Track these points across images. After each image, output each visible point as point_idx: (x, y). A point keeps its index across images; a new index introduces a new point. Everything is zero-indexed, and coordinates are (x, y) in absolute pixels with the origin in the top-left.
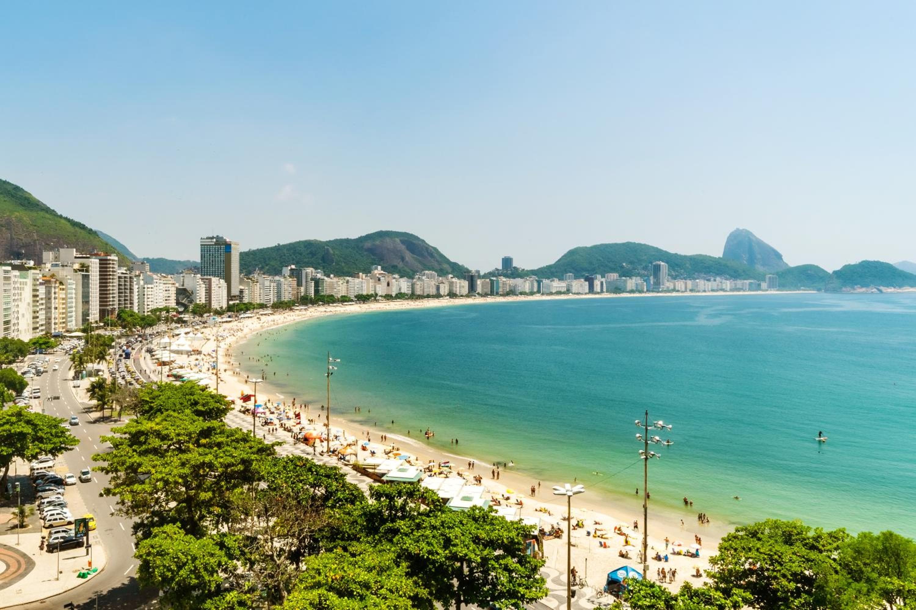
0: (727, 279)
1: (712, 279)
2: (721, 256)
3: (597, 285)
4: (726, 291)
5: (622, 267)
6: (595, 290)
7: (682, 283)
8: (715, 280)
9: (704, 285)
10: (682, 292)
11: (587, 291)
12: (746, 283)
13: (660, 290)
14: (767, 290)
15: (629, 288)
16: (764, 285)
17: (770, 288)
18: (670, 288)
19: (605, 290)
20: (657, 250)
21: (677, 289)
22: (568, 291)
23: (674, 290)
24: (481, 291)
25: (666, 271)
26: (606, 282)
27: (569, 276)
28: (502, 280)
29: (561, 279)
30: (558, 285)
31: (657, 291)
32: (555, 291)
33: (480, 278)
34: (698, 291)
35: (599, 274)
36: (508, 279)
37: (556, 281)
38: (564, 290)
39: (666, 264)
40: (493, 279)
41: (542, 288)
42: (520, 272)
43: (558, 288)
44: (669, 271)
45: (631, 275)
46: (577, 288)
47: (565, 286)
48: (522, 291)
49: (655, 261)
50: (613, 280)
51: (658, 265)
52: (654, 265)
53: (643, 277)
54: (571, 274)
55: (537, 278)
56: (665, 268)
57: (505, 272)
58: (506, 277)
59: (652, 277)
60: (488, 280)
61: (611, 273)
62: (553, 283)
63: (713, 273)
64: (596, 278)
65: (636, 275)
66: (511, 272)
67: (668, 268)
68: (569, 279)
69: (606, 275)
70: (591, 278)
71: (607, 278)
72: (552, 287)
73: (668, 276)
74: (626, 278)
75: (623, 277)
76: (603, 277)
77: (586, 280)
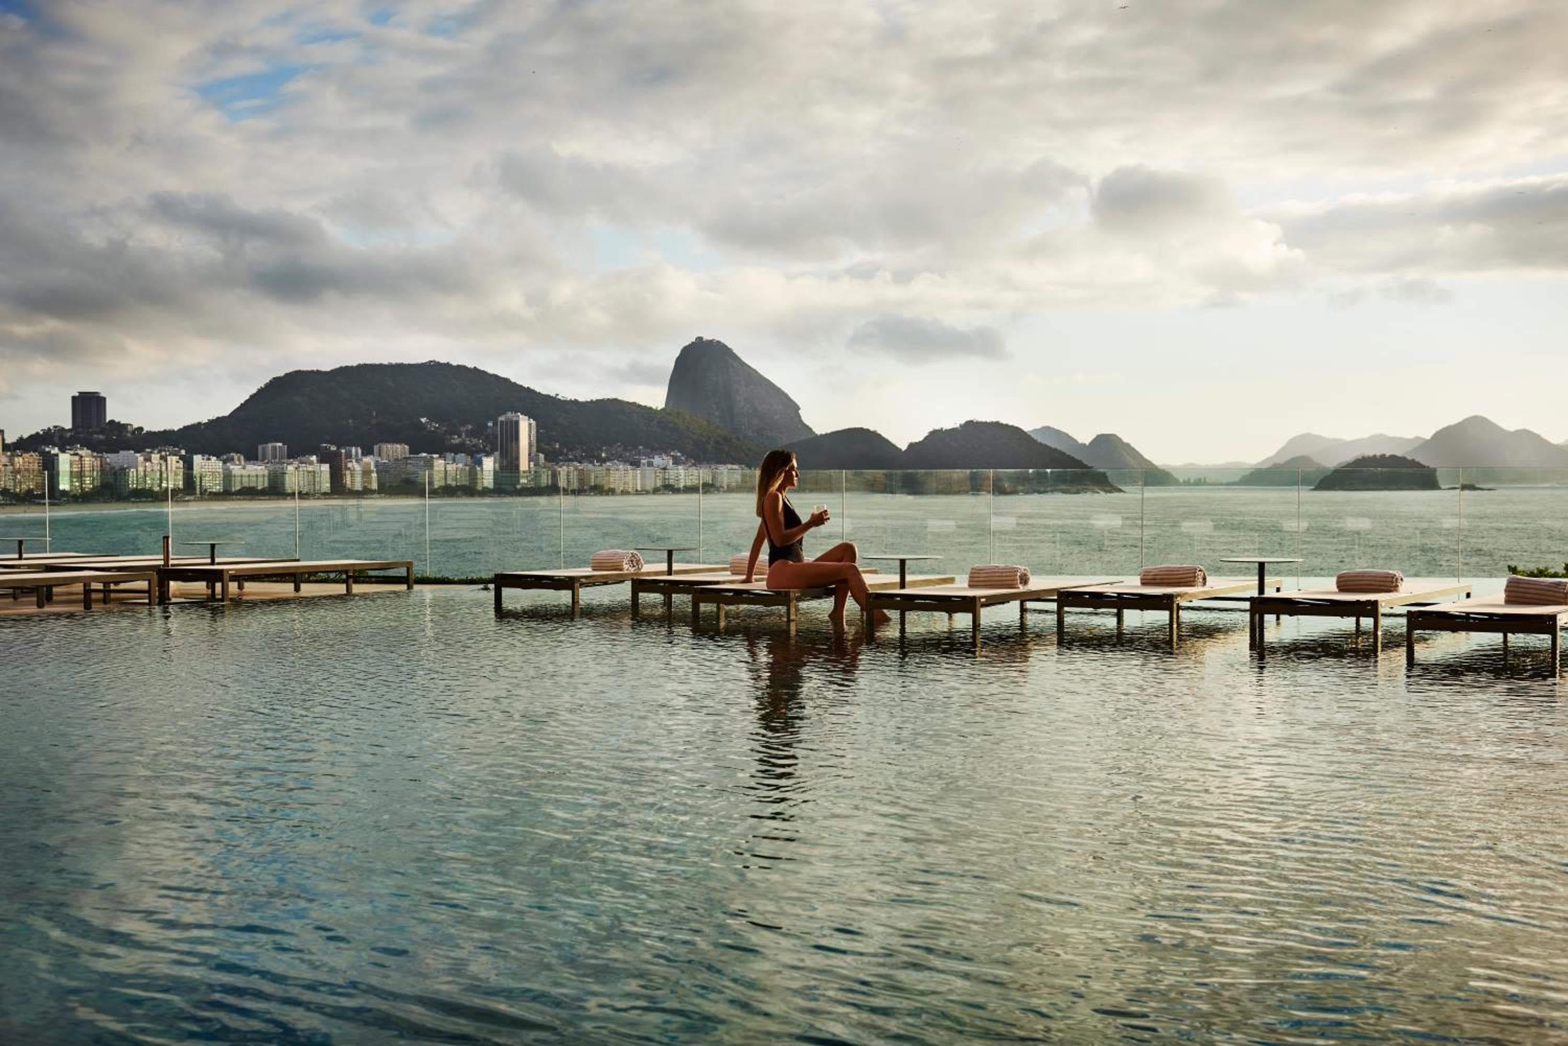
0: (677, 461)
1: (644, 461)
2: (663, 406)
3: (352, 473)
5: (419, 427)
6: (350, 487)
7: (572, 470)
8: (650, 464)
11: (327, 490)
13: (519, 487)
21: (560, 485)
23: (553, 490)
24: (15, 486)
25: (534, 438)
26: (376, 466)
27: (274, 448)
28: (77, 454)
29: (252, 457)
30: (244, 472)
31: (510, 488)
32: (238, 488)
33: (9, 450)
34: (611, 492)
35: (356, 446)
36: (95, 454)
37: (239, 460)
38: (262, 484)
39: (532, 421)
40: (49, 452)
41: (198, 479)
42: (129, 435)
43: (245, 480)
44: (539, 440)
45: (442, 449)
46: (301, 479)
47: (264, 476)
48: (139, 487)
49: (505, 413)
50: (397, 460)
51: (511, 422)
52: (502, 422)
53: (475, 455)
54: (280, 444)
55: (183, 452)
56: (530, 431)
57: (81, 436)
58: (88, 449)
59: (497, 454)
60: (35, 455)
61: (389, 442)
62: (232, 467)
63: (646, 446)
64: (349, 455)
65: (457, 449)
66: (101, 437)
67: (538, 432)
68: (274, 457)
69: (376, 448)
70: (337, 454)
71: (380, 455)
72: (228, 477)
73: (538, 451)
74: (429, 456)
75: (422, 452)
76: (367, 451)
77: (323, 460)
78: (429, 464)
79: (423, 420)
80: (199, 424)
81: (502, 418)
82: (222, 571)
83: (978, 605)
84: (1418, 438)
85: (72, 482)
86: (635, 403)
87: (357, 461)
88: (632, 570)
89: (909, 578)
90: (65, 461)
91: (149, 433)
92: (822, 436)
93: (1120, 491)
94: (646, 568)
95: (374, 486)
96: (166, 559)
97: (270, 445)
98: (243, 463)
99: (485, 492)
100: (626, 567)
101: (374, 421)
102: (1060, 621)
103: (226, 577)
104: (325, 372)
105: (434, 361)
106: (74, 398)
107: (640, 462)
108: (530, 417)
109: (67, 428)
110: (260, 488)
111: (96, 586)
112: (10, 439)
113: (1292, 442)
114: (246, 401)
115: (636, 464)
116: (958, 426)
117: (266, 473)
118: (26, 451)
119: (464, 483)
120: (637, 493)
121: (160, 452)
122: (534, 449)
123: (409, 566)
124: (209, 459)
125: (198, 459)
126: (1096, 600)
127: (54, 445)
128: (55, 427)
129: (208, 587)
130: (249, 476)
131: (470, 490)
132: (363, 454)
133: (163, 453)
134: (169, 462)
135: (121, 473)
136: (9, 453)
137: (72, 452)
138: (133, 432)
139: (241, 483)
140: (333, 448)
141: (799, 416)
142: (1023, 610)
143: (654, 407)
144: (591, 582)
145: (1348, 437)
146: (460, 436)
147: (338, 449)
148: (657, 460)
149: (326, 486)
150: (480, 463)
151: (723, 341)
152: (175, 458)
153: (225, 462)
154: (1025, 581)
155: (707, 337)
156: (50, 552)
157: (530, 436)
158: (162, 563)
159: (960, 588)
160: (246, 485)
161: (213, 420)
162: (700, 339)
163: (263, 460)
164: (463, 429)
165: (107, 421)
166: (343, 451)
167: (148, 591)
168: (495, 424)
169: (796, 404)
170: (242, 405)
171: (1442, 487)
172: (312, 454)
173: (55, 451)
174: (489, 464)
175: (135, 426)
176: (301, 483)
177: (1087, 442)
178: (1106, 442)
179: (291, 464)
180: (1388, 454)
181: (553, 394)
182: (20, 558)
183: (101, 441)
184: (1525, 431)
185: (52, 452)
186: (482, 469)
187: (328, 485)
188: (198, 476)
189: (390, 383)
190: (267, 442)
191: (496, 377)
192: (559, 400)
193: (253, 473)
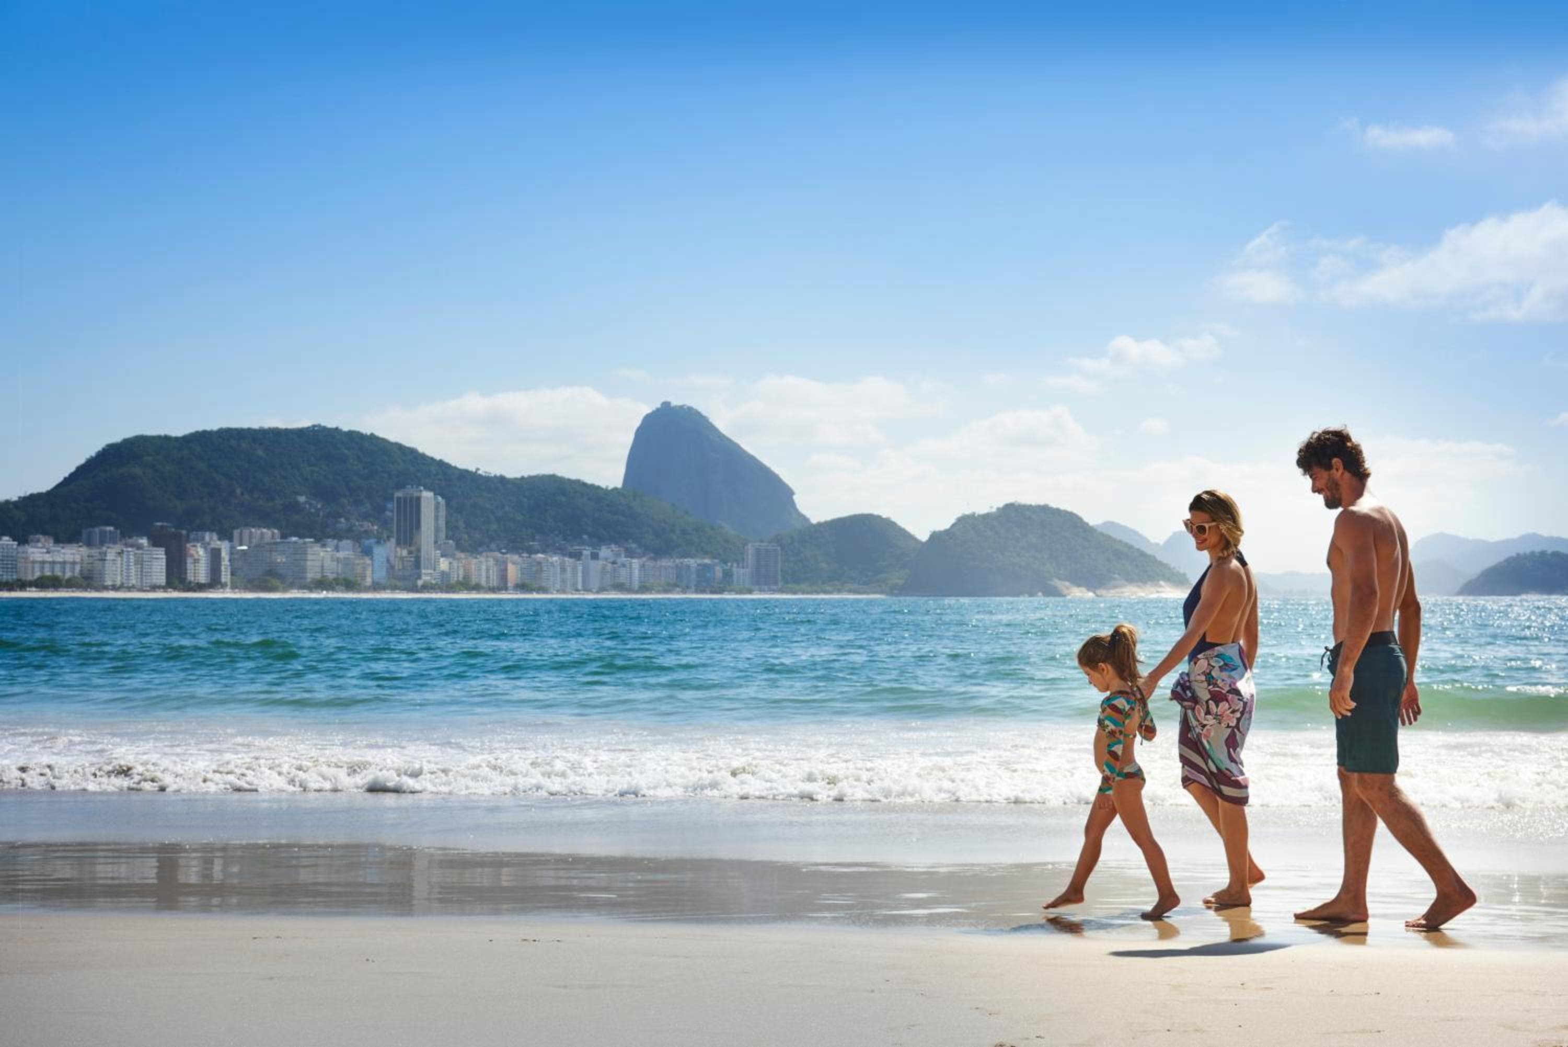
0: (630, 554)
1: (587, 552)
2: (620, 485)
3: (196, 561)
4: (630, 590)
5: (295, 507)
6: (190, 577)
7: (491, 562)
8: (595, 556)
9: (563, 570)
10: (493, 590)
11: (162, 580)
12: (688, 567)
13: (420, 583)
14: (750, 592)
15: (312, 575)
16: (741, 573)
17: (757, 583)
18: (454, 579)
19: (226, 577)
20: (411, 455)
21: (474, 581)
22: (88, 580)
23: (465, 584)
25: (441, 522)
26: (228, 552)
27: (103, 533)
30: (48, 558)
31: (411, 582)
32: (37, 576)
35: (211, 529)
37: (45, 542)
38: (71, 571)
39: (440, 498)
43: (48, 567)
44: (449, 524)
45: (320, 533)
47: (75, 562)
49: (403, 487)
50: (259, 546)
51: (411, 499)
52: (399, 499)
53: (363, 542)
54: (112, 528)
56: (437, 511)
59: (393, 541)
61: (254, 526)
62: (30, 550)
63: (590, 536)
64: (193, 539)
65: (340, 536)
67: (448, 513)
69: (236, 533)
70: (177, 536)
71: (238, 541)
73: (447, 538)
74: (301, 541)
75: (291, 536)
76: (225, 535)
77: (156, 542)
78: (301, 553)
79: (302, 499)
81: (398, 494)
86: (578, 481)
87: (205, 546)
92: (820, 525)
97: (97, 530)
98: (49, 546)
99: (375, 589)
104: (177, 439)
105: (319, 426)
107: (581, 554)
108: (438, 493)
114: (71, 475)
115: (576, 556)
117: (85, 557)
119: (344, 575)
120: (577, 590)
122: (443, 535)
130: (54, 563)
131: (353, 585)
132: (214, 539)
139: (41, 570)
140: (172, 529)
143: (604, 487)
146: (347, 520)
148: (604, 552)
149: (159, 574)
150: (369, 552)
151: (695, 407)
155: (675, 402)
157: (436, 518)
160: (49, 573)
161: (24, 498)
162: (666, 404)
163: (86, 544)
164: (353, 510)
168: (392, 502)
169: (788, 488)
170: (65, 479)
172: (141, 535)
174: (380, 552)
176: (125, 573)
179: (115, 549)
180: (1550, 551)
181: (472, 469)
186: (371, 559)
187: (163, 573)
189: (260, 452)
190: (93, 527)
191: (400, 447)
192: (480, 475)
193: (69, 558)
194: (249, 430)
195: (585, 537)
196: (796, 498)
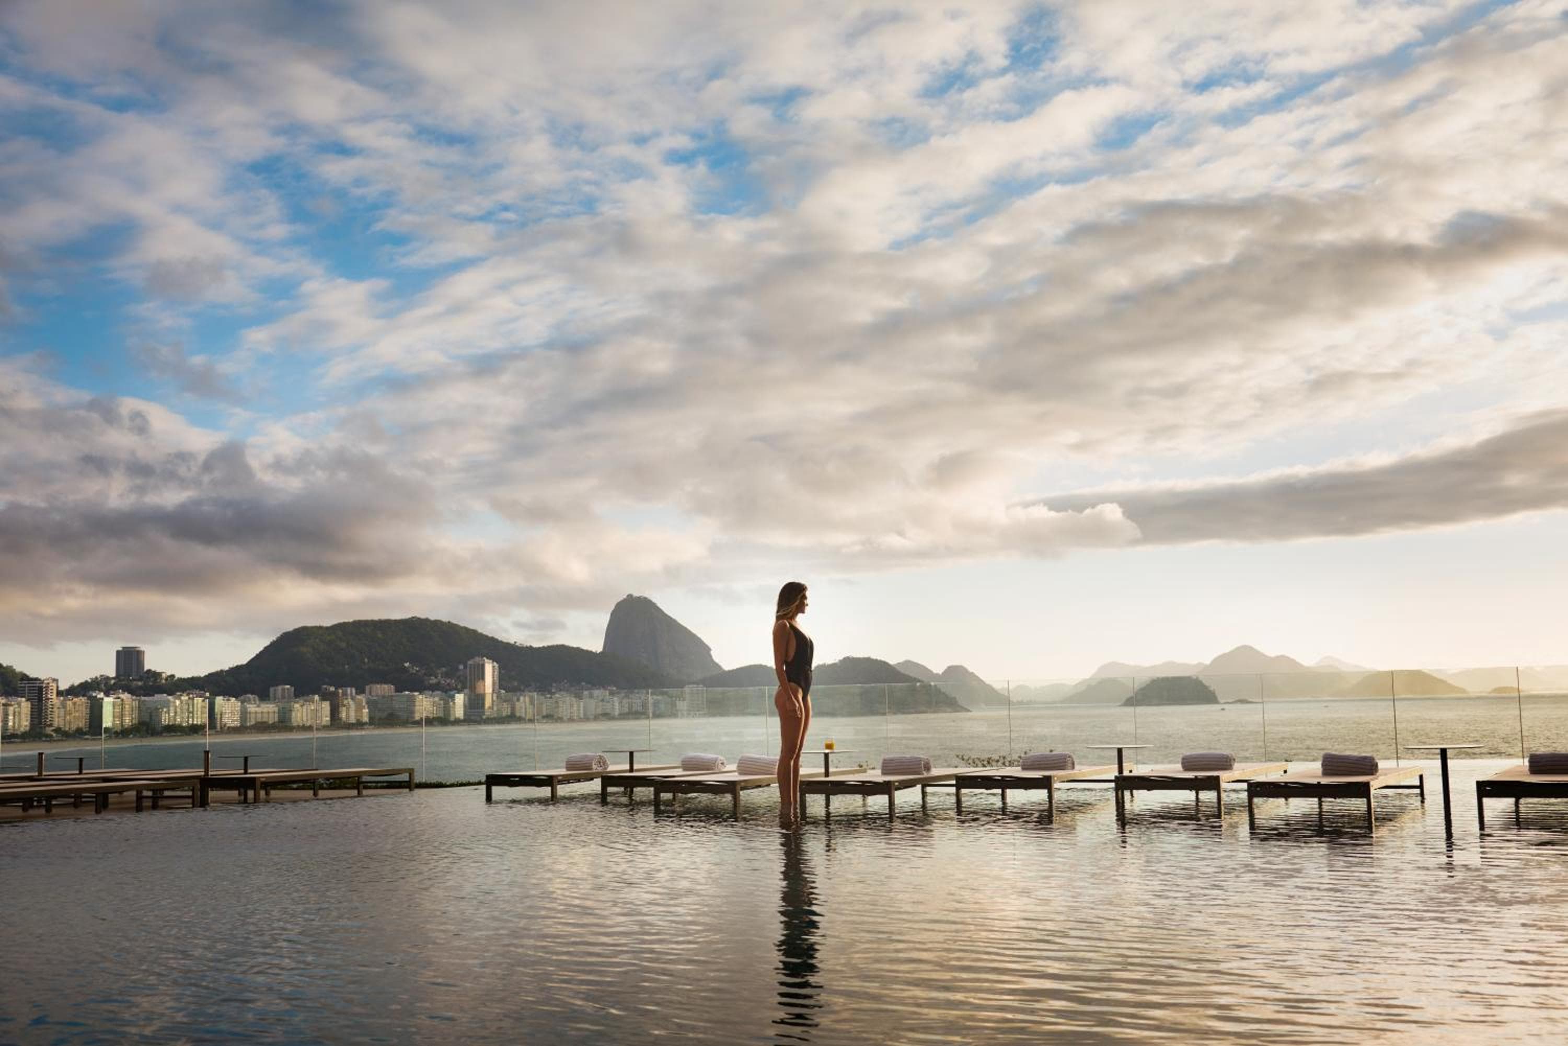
0: (612, 693)
1: (586, 694)
2: (601, 649)
3: (347, 709)
5: (403, 670)
6: (344, 719)
8: (590, 696)
9: (571, 705)
11: (328, 723)
12: (649, 701)
13: (485, 717)
15: (420, 717)
16: (681, 705)
18: (506, 714)
20: (474, 635)
21: (518, 714)
22: (283, 723)
23: (512, 718)
24: (65, 725)
25: (496, 678)
26: (367, 703)
27: (283, 690)
28: (119, 698)
29: (264, 696)
30: (259, 710)
31: (478, 719)
32: (253, 722)
33: (62, 696)
34: (560, 720)
35: (351, 686)
36: (134, 697)
37: (254, 700)
38: (273, 719)
39: (495, 663)
40: (96, 697)
41: (219, 716)
42: (163, 681)
43: (259, 716)
44: (500, 679)
45: (422, 688)
46: (304, 714)
47: (274, 712)
48: (171, 723)
49: (472, 658)
50: (384, 697)
51: (479, 664)
52: (471, 665)
53: (447, 692)
54: (289, 686)
55: (208, 694)
56: (494, 672)
57: (123, 683)
58: (129, 693)
59: (466, 691)
60: (84, 699)
61: (378, 683)
62: (248, 706)
63: (588, 683)
64: (345, 694)
65: (433, 688)
66: (140, 683)
67: (500, 672)
68: (283, 697)
69: (367, 688)
70: (335, 694)
71: (370, 694)
72: (244, 714)
73: (500, 688)
74: (411, 694)
75: (405, 690)
76: (360, 691)
77: (324, 698)
78: (412, 701)
79: (407, 665)
80: (222, 671)
81: (470, 662)
82: (255, 778)
83: (893, 788)
84: (1200, 664)
85: (114, 721)
87: (353, 698)
88: (600, 769)
89: (831, 770)
90: (108, 703)
91: (180, 680)
92: (729, 672)
93: (969, 711)
94: (611, 768)
95: (366, 719)
96: (207, 771)
97: (280, 688)
98: (258, 702)
99: (457, 722)
100: (594, 767)
101: (366, 667)
102: (959, 802)
103: (258, 785)
104: (327, 628)
106: (118, 652)
107: (582, 695)
108: (494, 659)
109: (111, 676)
110: (271, 722)
111: (146, 793)
112: (63, 686)
113: (1103, 668)
114: (261, 652)
115: (579, 697)
116: (837, 661)
117: (276, 709)
118: (76, 695)
119: (438, 715)
120: (581, 720)
121: (188, 695)
122: (497, 687)
123: (411, 772)
124: (228, 700)
125: (219, 700)
126: (987, 782)
127: (100, 690)
128: (101, 676)
129: (240, 794)
130: (262, 712)
131: (444, 720)
132: (357, 693)
133: (191, 696)
134: (195, 701)
135: (154, 713)
136: (62, 698)
137: (115, 696)
138: (166, 679)
139: (256, 717)
140: (332, 689)
141: (711, 656)
142: (924, 794)
143: (594, 651)
144: (567, 780)
145: (1146, 664)
146: (436, 677)
147: (336, 689)
148: (596, 692)
149: (326, 719)
150: (453, 697)
151: (648, 597)
152: (200, 699)
153: (242, 702)
154: (928, 768)
155: (636, 594)
156: (105, 768)
157: (493, 677)
158: (203, 774)
159: (876, 776)
160: (260, 720)
161: (233, 668)
162: (630, 596)
163: (275, 700)
164: (439, 671)
165: (146, 669)
166: (340, 691)
167: (192, 797)
168: (465, 667)
169: (707, 646)
170: (257, 655)
171: (1222, 701)
172: (314, 693)
173: (101, 695)
174: (460, 699)
175: (169, 674)
176: (305, 719)
177: (940, 673)
178: (954, 672)
179: (297, 702)
181: (512, 642)
182: (81, 773)
183: (140, 688)
184: (1282, 656)
185: (99, 696)
186: (454, 703)
187: (328, 719)
188: (219, 713)
189: (380, 635)
190: (277, 685)
191: (466, 629)
192: (517, 646)
193: (265, 710)
194: (372, 621)
195: (583, 684)
196: (712, 653)
